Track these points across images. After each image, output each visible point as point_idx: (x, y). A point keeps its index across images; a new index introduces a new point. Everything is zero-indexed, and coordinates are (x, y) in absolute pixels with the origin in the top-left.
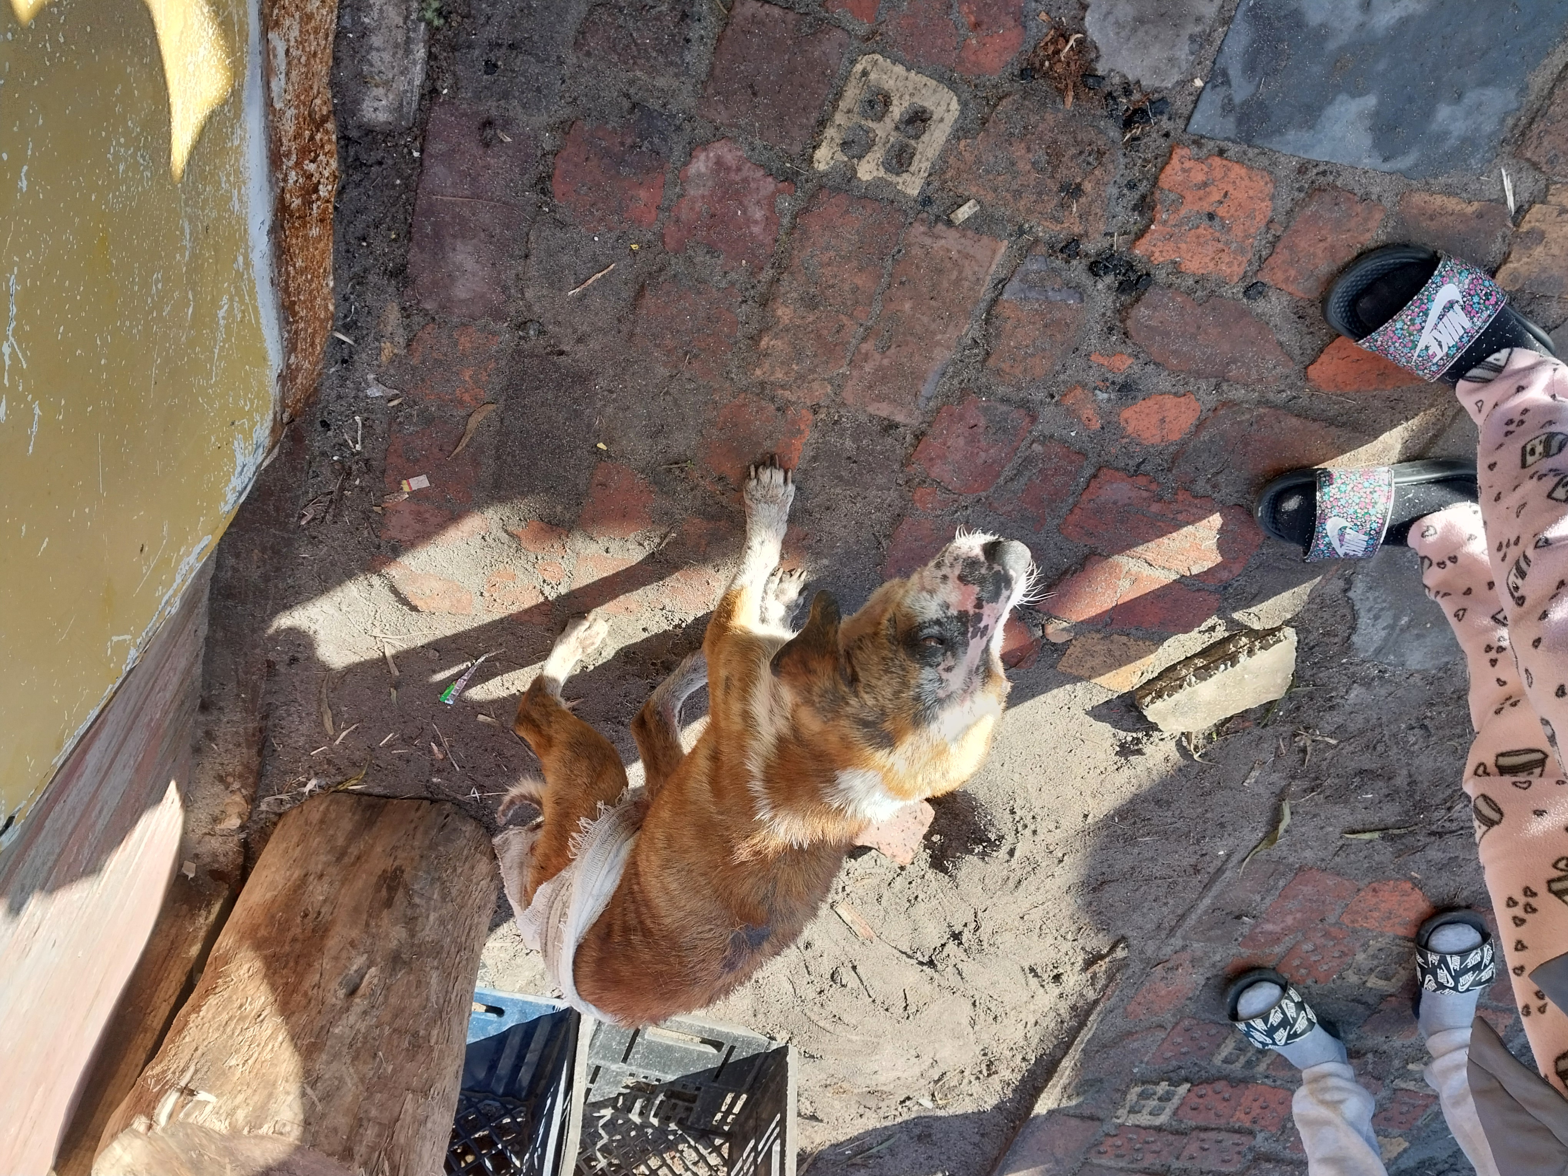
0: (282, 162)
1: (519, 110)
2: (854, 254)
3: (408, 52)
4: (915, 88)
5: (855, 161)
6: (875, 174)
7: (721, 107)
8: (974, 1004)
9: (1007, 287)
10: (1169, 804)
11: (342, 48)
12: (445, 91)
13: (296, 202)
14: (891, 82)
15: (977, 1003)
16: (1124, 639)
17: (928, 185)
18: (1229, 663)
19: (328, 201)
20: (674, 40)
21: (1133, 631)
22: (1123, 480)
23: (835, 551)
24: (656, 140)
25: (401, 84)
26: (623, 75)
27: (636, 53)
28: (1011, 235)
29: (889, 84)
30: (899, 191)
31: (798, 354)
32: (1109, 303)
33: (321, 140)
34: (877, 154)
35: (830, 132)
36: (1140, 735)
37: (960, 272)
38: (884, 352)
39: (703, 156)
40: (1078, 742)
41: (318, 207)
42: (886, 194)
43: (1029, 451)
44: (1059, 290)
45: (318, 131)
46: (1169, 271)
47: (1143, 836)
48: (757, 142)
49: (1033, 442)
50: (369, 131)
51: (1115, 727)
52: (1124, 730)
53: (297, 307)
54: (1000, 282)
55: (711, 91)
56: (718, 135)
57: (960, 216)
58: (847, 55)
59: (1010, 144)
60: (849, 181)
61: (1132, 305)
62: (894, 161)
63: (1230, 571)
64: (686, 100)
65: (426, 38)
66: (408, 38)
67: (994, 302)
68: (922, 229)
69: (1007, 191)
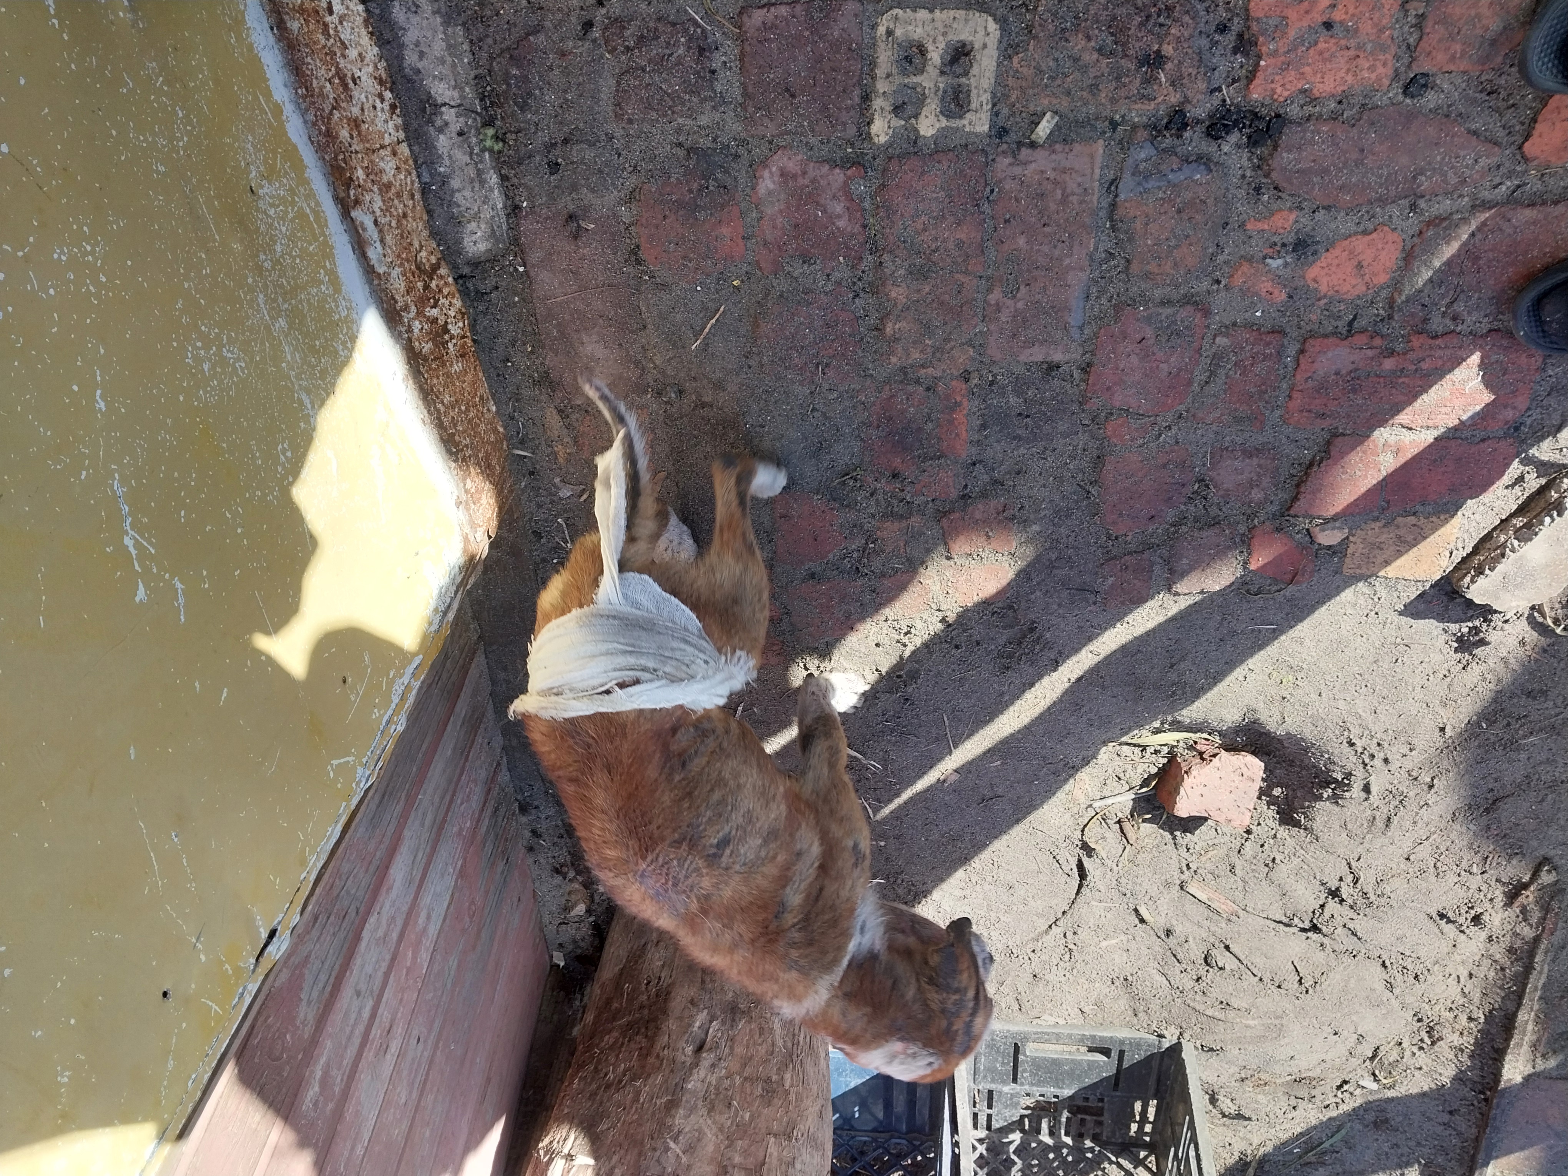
0: (401, 317)
1: (590, 196)
2: (946, 211)
3: (482, 182)
4: (946, 26)
5: (913, 121)
6: (938, 125)
7: (766, 121)
8: (1384, 965)
9: (1120, 186)
10: (1544, 693)
11: (430, 201)
12: (525, 204)
13: (427, 347)
14: (919, 30)
15: (1388, 963)
16: (1412, 520)
17: (997, 114)
18: (1555, 514)
19: (463, 337)
20: (699, 77)
21: (1419, 508)
22: (1337, 346)
23: (1043, 514)
24: (719, 176)
25: (487, 213)
26: (668, 127)
27: (671, 103)
28: (1105, 133)
29: (917, 33)
30: (969, 133)
31: (928, 329)
32: (1245, 162)
33: (437, 286)
34: (932, 106)
35: (878, 103)
36: (1477, 623)
37: (1064, 190)
38: (1014, 297)
39: (766, 174)
40: (1402, 648)
41: (455, 345)
42: (958, 141)
43: (1215, 348)
44: (1180, 169)
45: (432, 279)
46: (1302, 102)
47: (1525, 737)
48: (813, 140)
49: (1215, 336)
50: (476, 264)
51: (1441, 620)
52: (1456, 622)
53: (457, 438)
54: (1111, 184)
55: (751, 109)
56: (774, 148)
57: (1041, 134)
58: (866, 23)
59: (1067, 40)
60: (915, 142)
61: (1271, 155)
62: (952, 106)
63: (1514, 408)
64: (735, 127)
65: (494, 164)
66: (478, 170)
67: (1113, 206)
68: (1008, 160)
69: (1082, 89)
